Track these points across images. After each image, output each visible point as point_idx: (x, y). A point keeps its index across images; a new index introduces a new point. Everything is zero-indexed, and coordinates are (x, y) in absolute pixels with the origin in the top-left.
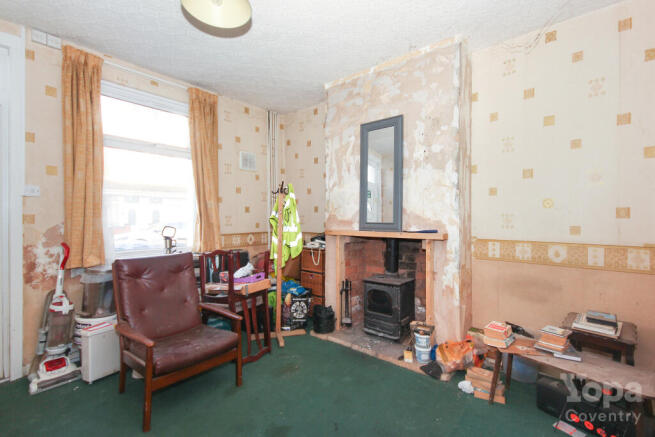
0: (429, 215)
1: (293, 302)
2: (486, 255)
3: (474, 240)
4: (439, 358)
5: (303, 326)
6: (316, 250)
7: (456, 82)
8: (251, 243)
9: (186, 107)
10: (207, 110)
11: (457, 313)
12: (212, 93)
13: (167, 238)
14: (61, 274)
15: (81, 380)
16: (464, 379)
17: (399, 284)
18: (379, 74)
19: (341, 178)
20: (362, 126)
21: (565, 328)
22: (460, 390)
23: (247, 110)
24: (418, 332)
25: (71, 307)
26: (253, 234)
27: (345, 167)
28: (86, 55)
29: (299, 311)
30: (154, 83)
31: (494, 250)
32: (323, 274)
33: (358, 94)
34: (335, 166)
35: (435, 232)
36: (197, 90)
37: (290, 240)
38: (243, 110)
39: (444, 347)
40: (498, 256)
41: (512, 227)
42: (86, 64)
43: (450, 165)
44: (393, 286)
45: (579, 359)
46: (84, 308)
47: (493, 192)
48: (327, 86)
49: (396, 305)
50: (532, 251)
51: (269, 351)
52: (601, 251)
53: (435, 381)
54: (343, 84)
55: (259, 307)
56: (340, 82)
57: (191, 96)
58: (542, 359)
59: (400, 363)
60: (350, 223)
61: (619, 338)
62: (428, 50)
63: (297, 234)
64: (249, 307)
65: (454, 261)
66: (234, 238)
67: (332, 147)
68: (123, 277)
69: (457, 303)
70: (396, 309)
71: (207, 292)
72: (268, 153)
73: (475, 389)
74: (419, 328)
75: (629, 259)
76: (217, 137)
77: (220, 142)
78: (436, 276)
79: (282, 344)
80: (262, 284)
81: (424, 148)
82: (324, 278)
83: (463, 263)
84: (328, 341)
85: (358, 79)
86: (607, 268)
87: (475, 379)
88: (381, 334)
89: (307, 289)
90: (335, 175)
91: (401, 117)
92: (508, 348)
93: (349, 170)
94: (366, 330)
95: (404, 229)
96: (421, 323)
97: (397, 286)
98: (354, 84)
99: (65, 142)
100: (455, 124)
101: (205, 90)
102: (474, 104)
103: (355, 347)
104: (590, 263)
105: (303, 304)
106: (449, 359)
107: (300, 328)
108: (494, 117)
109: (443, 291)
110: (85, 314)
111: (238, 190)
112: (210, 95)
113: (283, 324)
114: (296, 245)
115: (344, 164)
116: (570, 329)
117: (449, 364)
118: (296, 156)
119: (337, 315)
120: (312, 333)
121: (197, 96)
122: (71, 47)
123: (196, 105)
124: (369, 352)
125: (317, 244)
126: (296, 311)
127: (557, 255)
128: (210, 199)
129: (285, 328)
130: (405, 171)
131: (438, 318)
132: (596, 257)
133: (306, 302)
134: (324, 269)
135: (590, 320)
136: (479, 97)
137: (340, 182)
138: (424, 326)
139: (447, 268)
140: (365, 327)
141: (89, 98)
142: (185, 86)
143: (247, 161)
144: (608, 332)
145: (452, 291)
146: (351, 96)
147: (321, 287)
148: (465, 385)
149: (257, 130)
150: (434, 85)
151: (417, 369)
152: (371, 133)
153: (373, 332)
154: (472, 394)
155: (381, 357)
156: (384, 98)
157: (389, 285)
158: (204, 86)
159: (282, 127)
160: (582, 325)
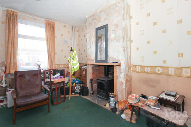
0: (115, 57)
1: (76, 86)
2: (136, 71)
3: (132, 66)
4: (117, 106)
5: (79, 93)
6: (84, 69)
7: (123, 12)
8: (66, 67)
9: (44, 25)
10: (51, 26)
11: (124, 90)
12: (53, 21)
13: (38, 65)
14: (4, 75)
15: (7, 107)
16: (123, 114)
17: (107, 80)
18: (100, 12)
19: (91, 46)
20: (96, 29)
21: (157, 97)
22: (122, 117)
23: (65, 26)
24: (110, 97)
25: (6, 85)
26: (67, 64)
27: (92, 42)
28: (13, 12)
29: (78, 88)
30: (34, 19)
31: (138, 69)
32: (86, 77)
33: (95, 19)
34: (89, 42)
35: (117, 63)
36: (48, 21)
37: (74, 66)
38: (64, 26)
39: (119, 102)
40: (139, 71)
41: (144, 61)
42: (13, 14)
43: (122, 40)
44: (105, 81)
45: (159, 109)
46: (10, 86)
47: (138, 49)
48: (87, 17)
49: (106, 87)
50: (151, 69)
51: (64, 101)
52: (173, 69)
53: (114, 114)
54: (91, 16)
55: (62, 87)
56: (90, 16)
57: (46, 22)
58: (146, 108)
59: (105, 107)
60: (93, 60)
61: (175, 101)
62: (114, 3)
63: (76, 64)
64: (58, 87)
65: (123, 73)
66: (61, 65)
67: (88, 37)
68: (17, 76)
69: (124, 87)
70: (106, 89)
71: (46, 82)
72: (73, 39)
73: (126, 118)
74: (111, 95)
75: (183, 72)
76: (55, 34)
77: (56, 36)
78: (118, 78)
79: (69, 99)
80: (62, 80)
81: (114, 35)
82: (86, 78)
83: (127, 73)
84: (85, 98)
85: (95, 14)
86: (176, 75)
87: (126, 114)
88: (101, 97)
89: (81, 81)
90: (89, 45)
91: (107, 25)
92: (135, 104)
93: (93, 43)
94: (97, 95)
95: (108, 62)
96: (112, 94)
97: (106, 81)
98: (94, 16)
99: (6, 37)
100: (123, 26)
101: (50, 20)
102: (131, 20)
103: (92, 101)
104: (170, 73)
105: (79, 86)
106: (120, 106)
107: (78, 94)
108: (137, 24)
109: (120, 83)
110: (10, 87)
111: (62, 51)
112: (52, 22)
113: (72, 92)
114: (76, 67)
115: (92, 41)
116: (159, 97)
117: (119, 108)
118: (81, 40)
119: (89, 90)
120: (81, 96)
121: (48, 22)
122: (9, 10)
123: (48, 25)
124: (96, 103)
125: (84, 67)
126: (77, 88)
127: (159, 70)
128: (52, 53)
129: (73, 94)
130: (108, 42)
131: (118, 92)
132: (172, 72)
133: (80, 86)
134: (86, 75)
135: (166, 94)
136: (133, 17)
137: (90, 47)
138: (113, 95)
139: (121, 75)
140: (98, 94)
141: (13, 24)
142: (44, 20)
143: (65, 42)
144: (172, 99)
145: (123, 83)
146: (93, 19)
147: (85, 81)
148: (123, 116)
149: (69, 32)
150: (116, 14)
151: (109, 109)
152: (98, 31)
153: (99, 96)
154: (125, 119)
155: (99, 105)
156: (102, 19)
157: (104, 81)
158: (50, 19)
159: (77, 31)
160: (163, 96)
